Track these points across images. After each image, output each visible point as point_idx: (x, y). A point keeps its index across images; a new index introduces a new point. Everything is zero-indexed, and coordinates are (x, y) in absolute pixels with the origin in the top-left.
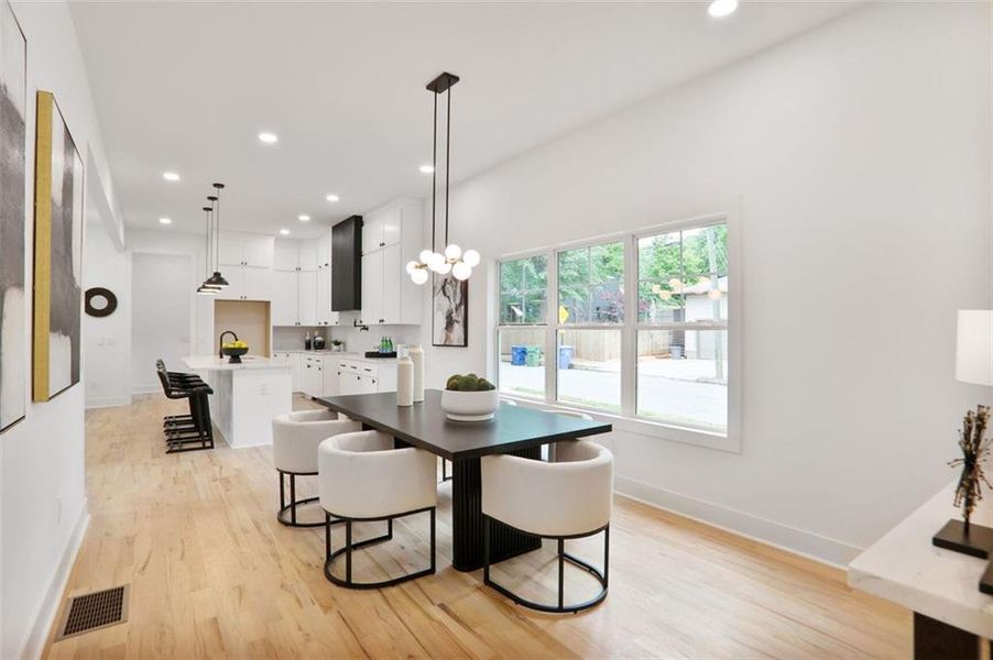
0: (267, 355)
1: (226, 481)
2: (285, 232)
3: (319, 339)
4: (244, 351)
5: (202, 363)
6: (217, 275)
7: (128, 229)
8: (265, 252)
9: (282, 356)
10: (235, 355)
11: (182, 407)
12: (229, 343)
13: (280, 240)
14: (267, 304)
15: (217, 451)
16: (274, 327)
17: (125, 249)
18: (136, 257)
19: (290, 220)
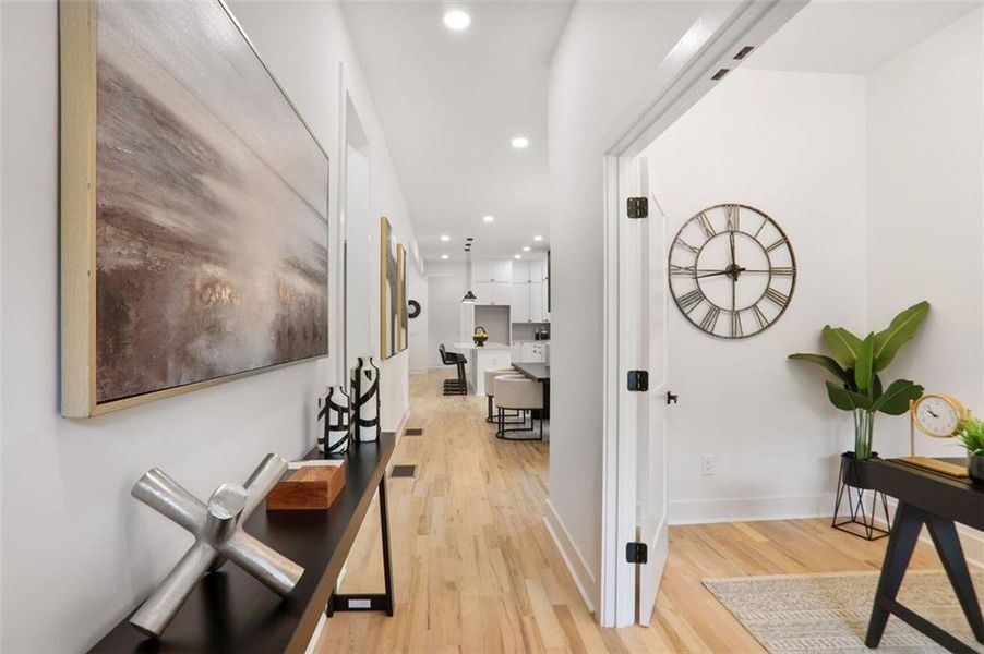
0: (509, 344)
1: (468, 408)
2: (518, 257)
3: (544, 332)
4: (485, 339)
5: (464, 346)
6: (470, 293)
7: (426, 263)
8: (507, 271)
9: (517, 345)
10: (480, 341)
11: (451, 372)
12: (481, 334)
13: (515, 261)
14: (508, 307)
15: (469, 397)
16: (513, 324)
17: (424, 275)
18: (431, 280)
19: (519, 251)
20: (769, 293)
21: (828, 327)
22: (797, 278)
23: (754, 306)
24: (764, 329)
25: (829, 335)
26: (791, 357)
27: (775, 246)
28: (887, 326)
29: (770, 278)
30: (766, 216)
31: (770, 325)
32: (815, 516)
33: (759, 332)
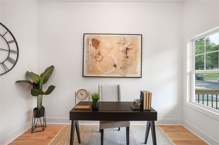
20: (8, 59)
21: (27, 72)
22: (19, 55)
23: (3, 63)
24: (7, 72)
25: (28, 74)
26: (17, 82)
27: (11, 42)
28: (44, 72)
29: (9, 53)
30: (8, 30)
31: (9, 71)
32: (24, 132)
33: (5, 73)
